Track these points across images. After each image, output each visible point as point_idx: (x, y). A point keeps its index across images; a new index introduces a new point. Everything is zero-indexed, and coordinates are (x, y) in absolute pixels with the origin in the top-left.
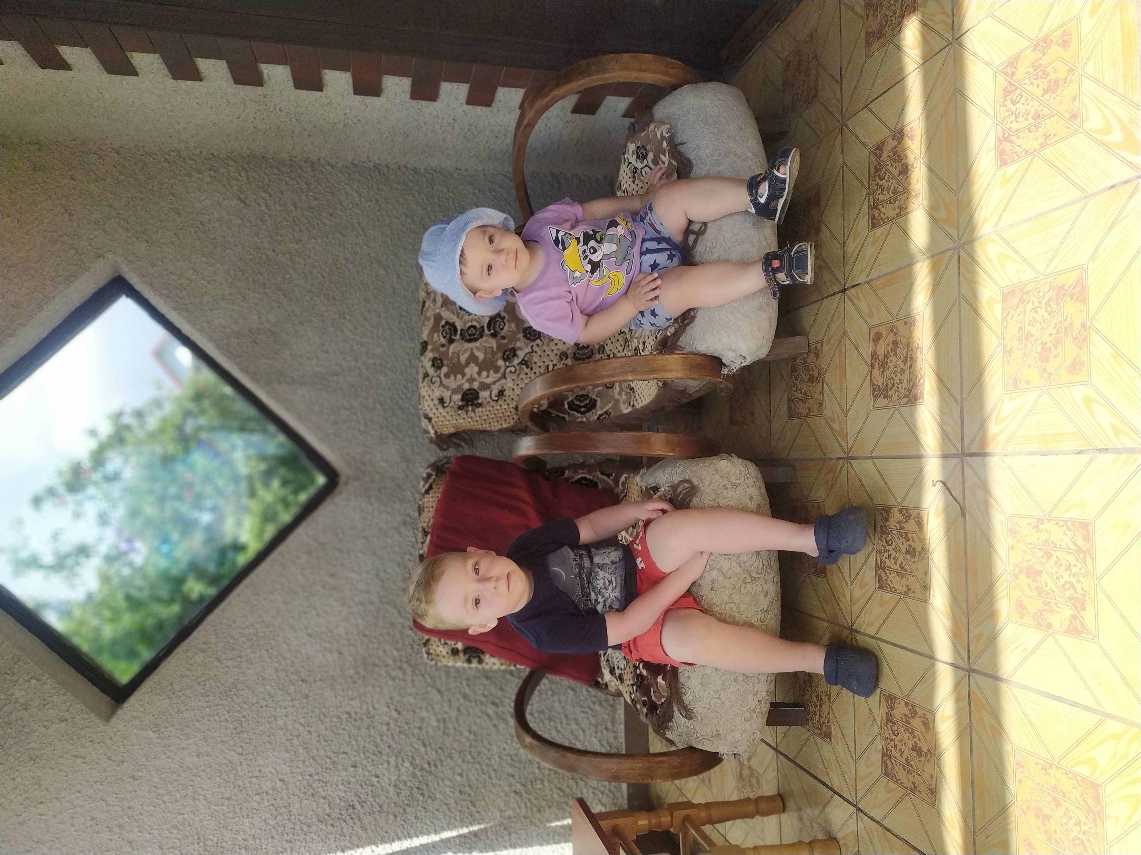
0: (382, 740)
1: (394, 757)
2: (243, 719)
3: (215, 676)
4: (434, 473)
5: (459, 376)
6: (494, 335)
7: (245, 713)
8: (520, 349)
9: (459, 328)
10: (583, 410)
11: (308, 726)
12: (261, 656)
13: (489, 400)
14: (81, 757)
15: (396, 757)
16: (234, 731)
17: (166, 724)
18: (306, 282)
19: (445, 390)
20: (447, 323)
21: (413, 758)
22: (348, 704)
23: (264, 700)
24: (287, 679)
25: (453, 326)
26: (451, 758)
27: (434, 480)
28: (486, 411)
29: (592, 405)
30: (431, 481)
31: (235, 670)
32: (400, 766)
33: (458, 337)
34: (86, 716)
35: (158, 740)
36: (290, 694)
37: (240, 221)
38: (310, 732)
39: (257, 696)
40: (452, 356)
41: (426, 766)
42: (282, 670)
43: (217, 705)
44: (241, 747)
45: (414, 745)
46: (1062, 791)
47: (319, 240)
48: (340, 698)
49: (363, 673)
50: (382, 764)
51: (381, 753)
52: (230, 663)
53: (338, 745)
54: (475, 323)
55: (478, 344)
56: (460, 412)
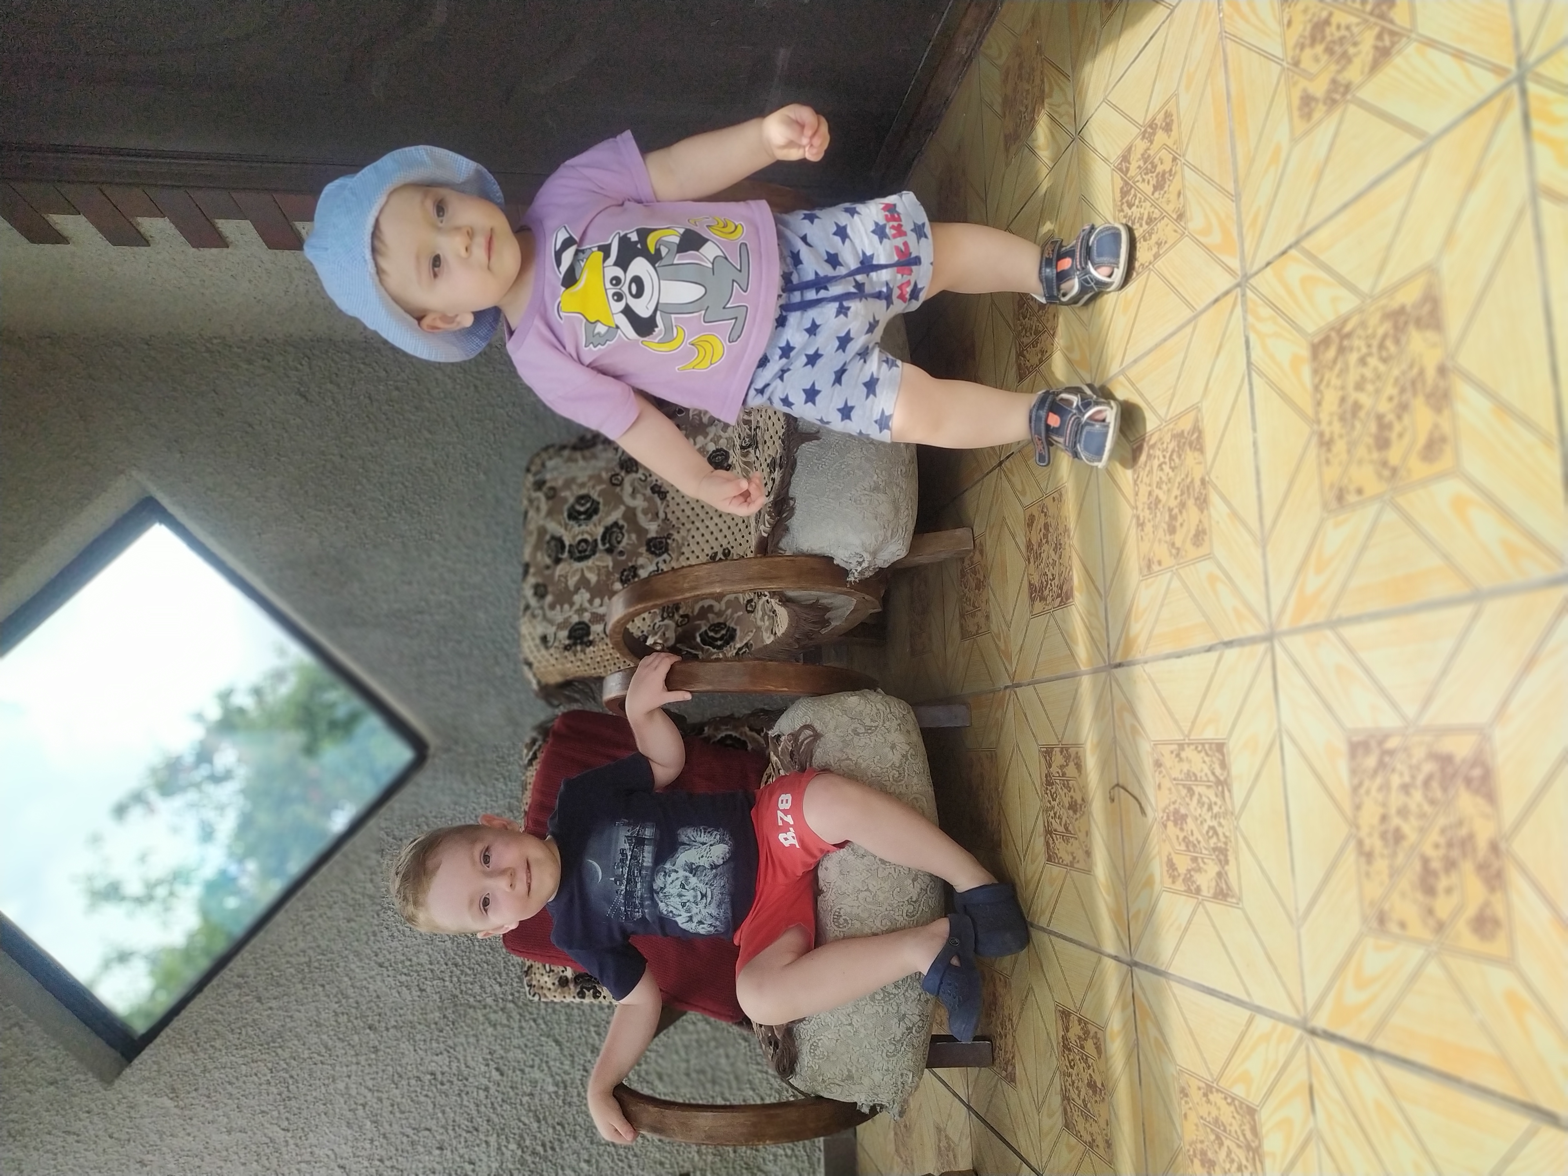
0: (478, 1112)
1: (495, 1135)
2: (291, 1081)
3: (254, 1020)
4: (540, 738)
5: (566, 607)
6: (610, 551)
7: (294, 1073)
8: (642, 567)
9: (567, 543)
10: (719, 643)
11: (378, 1091)
12: (316, 994)
13: (604, 636)
14: (74, 1134)
15: (498, 1136)
16: (278, 1097)
17: (188, 1088)
18: (383, 495)
19: (549, 626)
20: (553, 538)
21: (521, 1136)
22: (432, 1061)
23: (319, 1054)
24: (350, 1024)
25: (560, 541)
26: (575, 1138)
27: (540, 746)
28: (598, 650)
29: (731, 637)
30: (535, 747)
31: (280, 1012)
32: (504, 1149)
33: (566, 555)
34: (82, 1077)
35: (177, 1111)
36: (353, 1047)
37: (298, 421)
38: (380, 1100)
39: (309, 1049)
40: (559, 580)
41: (540, 1149)
42: (343, 1013)
43: (256, 1062)
44: (287, 1119)
45: (523, 1119)
46: (1222, 1123)
47: (401, 441)
48: (420, 1052)
49: (451, 1017)
50: (478, 1145)
51: (477, 1130)
52: (274, 1004)
53: (418, 1117)
54: (586, 536)
55: (590, 562)
56: (566, 653)
